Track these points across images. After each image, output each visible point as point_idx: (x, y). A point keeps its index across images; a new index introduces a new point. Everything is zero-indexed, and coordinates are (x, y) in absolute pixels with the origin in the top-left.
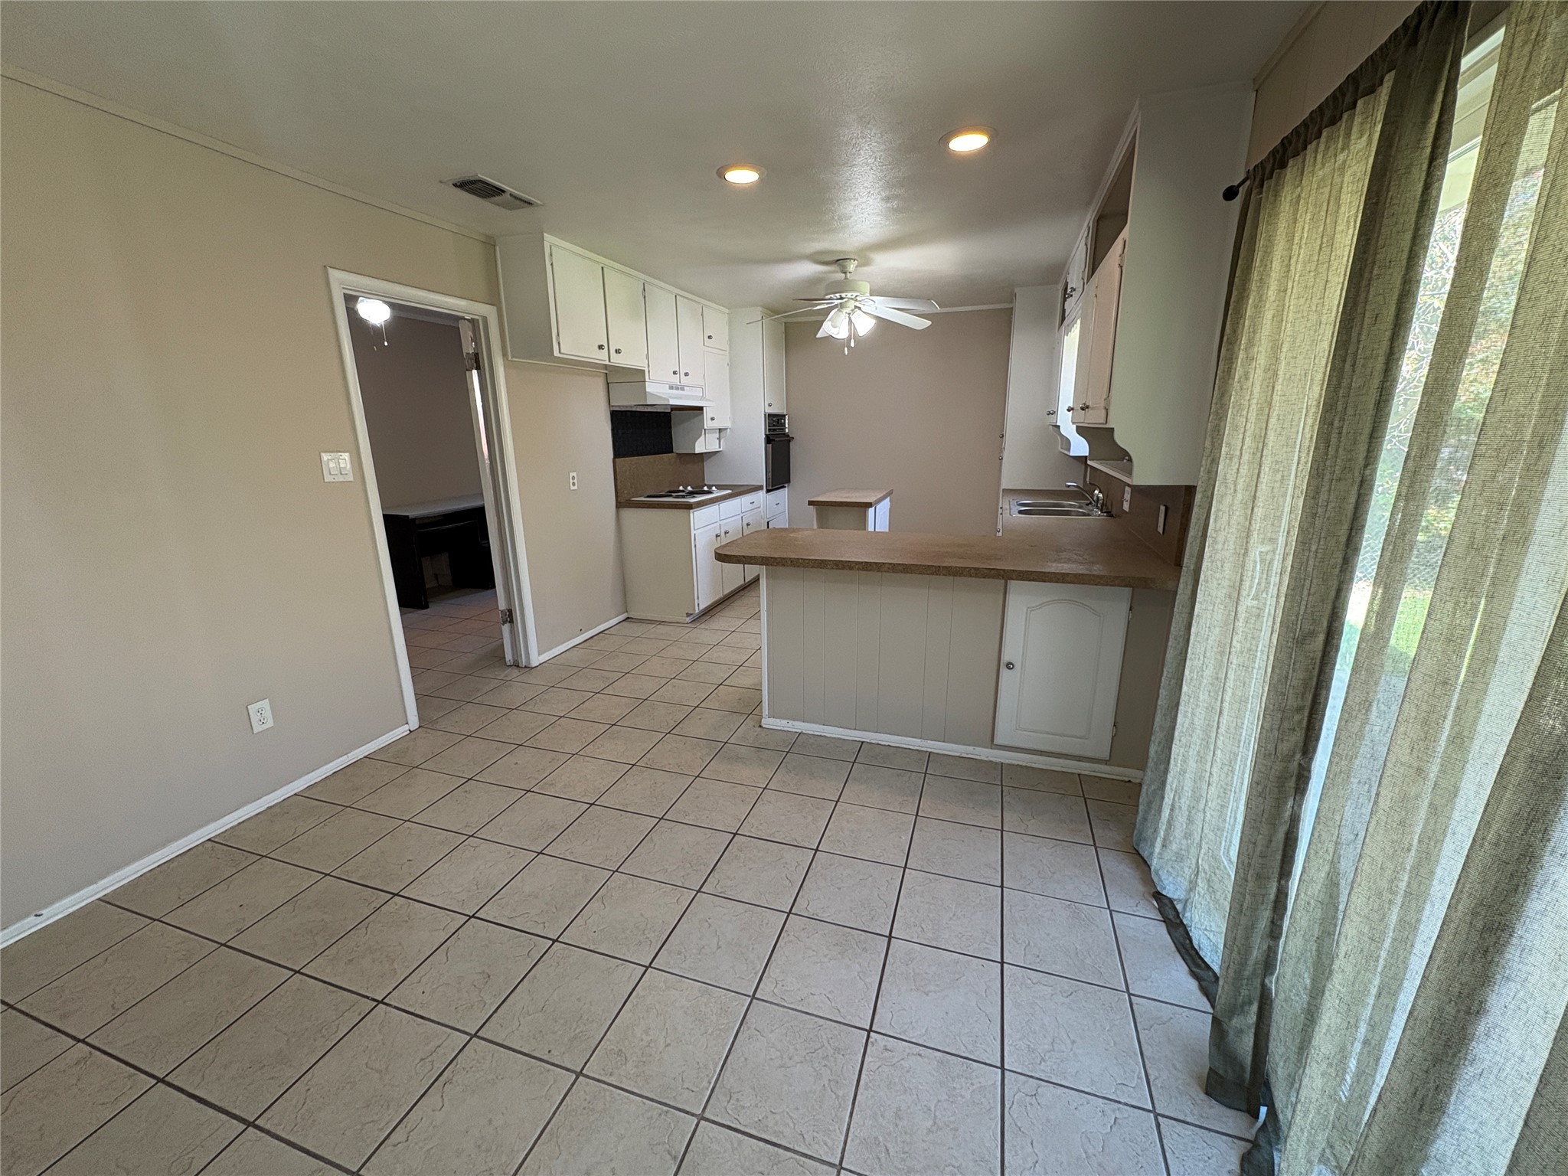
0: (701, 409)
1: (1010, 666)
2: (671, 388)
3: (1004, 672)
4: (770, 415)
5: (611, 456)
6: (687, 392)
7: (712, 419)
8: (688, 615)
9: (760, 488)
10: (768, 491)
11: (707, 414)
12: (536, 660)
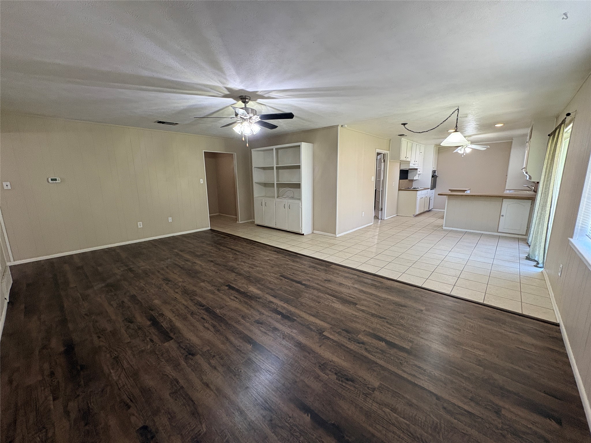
0: (417, 169)
1: (502, 216)
3: (501, 217)
4: (433, 171)
5: (399, 179)
6: (416, 165)
8: (413, 215)
9: (429, 188)
10: (431, 189)
11: (418, 170)
12: (385, 219)
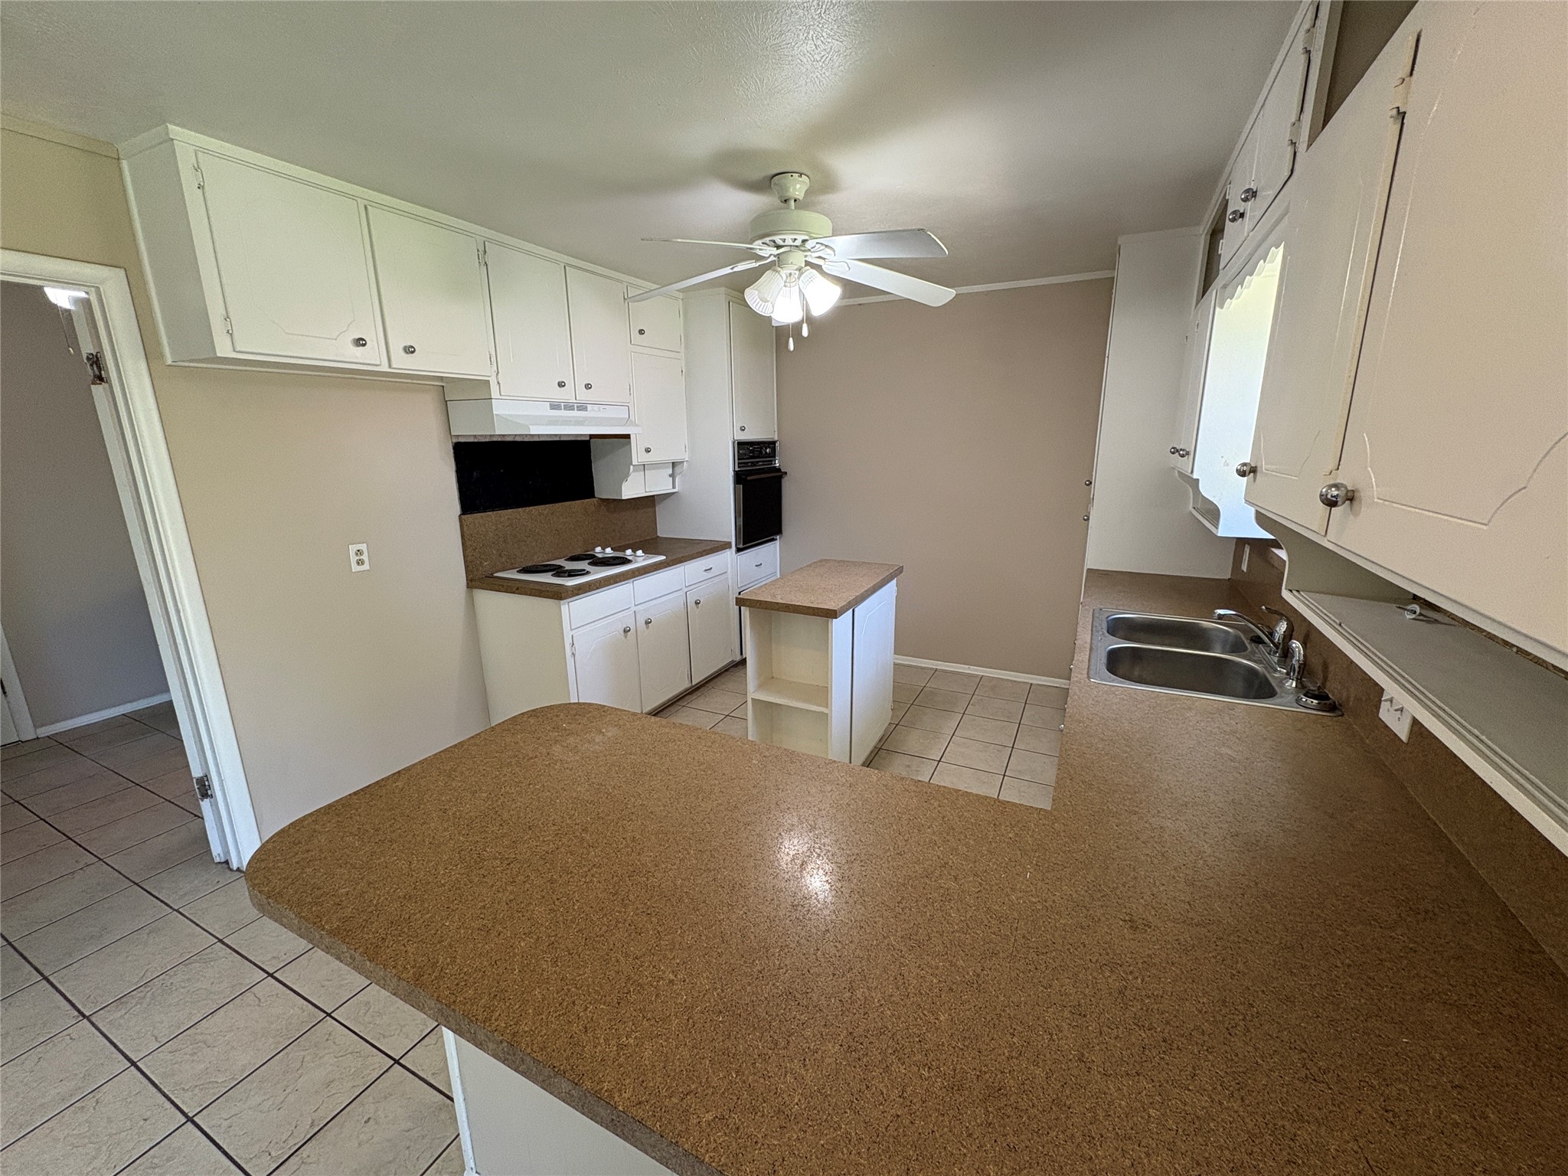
0: (628, 436)
2: (555, 406)
4: (741, 445)
6: (592, 412)
7: (648, 451)
9: (726, 546)
10: (739, 550)
11: (639, 443)
